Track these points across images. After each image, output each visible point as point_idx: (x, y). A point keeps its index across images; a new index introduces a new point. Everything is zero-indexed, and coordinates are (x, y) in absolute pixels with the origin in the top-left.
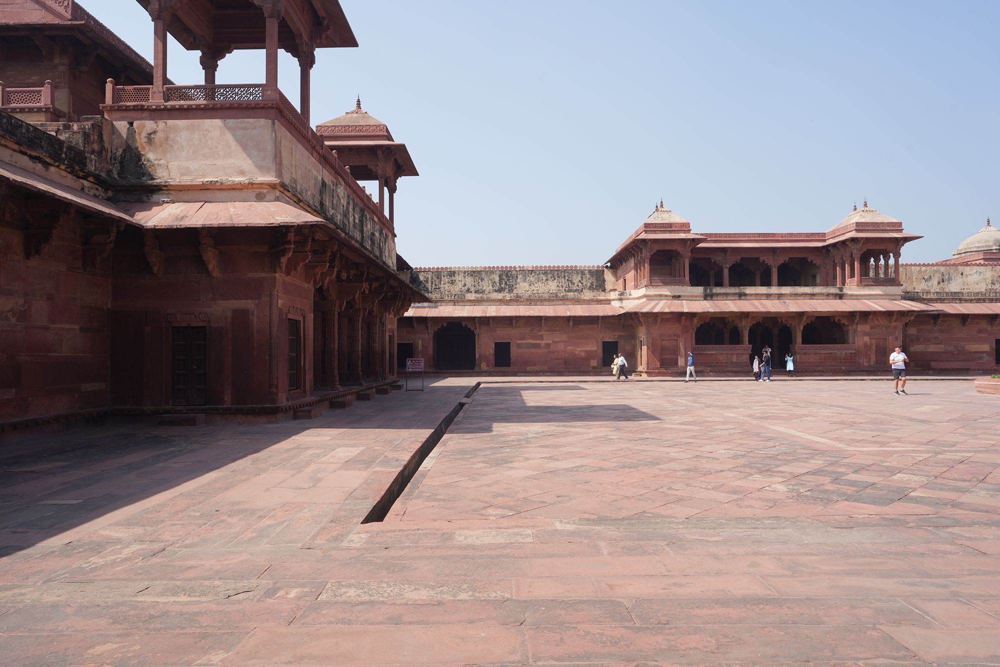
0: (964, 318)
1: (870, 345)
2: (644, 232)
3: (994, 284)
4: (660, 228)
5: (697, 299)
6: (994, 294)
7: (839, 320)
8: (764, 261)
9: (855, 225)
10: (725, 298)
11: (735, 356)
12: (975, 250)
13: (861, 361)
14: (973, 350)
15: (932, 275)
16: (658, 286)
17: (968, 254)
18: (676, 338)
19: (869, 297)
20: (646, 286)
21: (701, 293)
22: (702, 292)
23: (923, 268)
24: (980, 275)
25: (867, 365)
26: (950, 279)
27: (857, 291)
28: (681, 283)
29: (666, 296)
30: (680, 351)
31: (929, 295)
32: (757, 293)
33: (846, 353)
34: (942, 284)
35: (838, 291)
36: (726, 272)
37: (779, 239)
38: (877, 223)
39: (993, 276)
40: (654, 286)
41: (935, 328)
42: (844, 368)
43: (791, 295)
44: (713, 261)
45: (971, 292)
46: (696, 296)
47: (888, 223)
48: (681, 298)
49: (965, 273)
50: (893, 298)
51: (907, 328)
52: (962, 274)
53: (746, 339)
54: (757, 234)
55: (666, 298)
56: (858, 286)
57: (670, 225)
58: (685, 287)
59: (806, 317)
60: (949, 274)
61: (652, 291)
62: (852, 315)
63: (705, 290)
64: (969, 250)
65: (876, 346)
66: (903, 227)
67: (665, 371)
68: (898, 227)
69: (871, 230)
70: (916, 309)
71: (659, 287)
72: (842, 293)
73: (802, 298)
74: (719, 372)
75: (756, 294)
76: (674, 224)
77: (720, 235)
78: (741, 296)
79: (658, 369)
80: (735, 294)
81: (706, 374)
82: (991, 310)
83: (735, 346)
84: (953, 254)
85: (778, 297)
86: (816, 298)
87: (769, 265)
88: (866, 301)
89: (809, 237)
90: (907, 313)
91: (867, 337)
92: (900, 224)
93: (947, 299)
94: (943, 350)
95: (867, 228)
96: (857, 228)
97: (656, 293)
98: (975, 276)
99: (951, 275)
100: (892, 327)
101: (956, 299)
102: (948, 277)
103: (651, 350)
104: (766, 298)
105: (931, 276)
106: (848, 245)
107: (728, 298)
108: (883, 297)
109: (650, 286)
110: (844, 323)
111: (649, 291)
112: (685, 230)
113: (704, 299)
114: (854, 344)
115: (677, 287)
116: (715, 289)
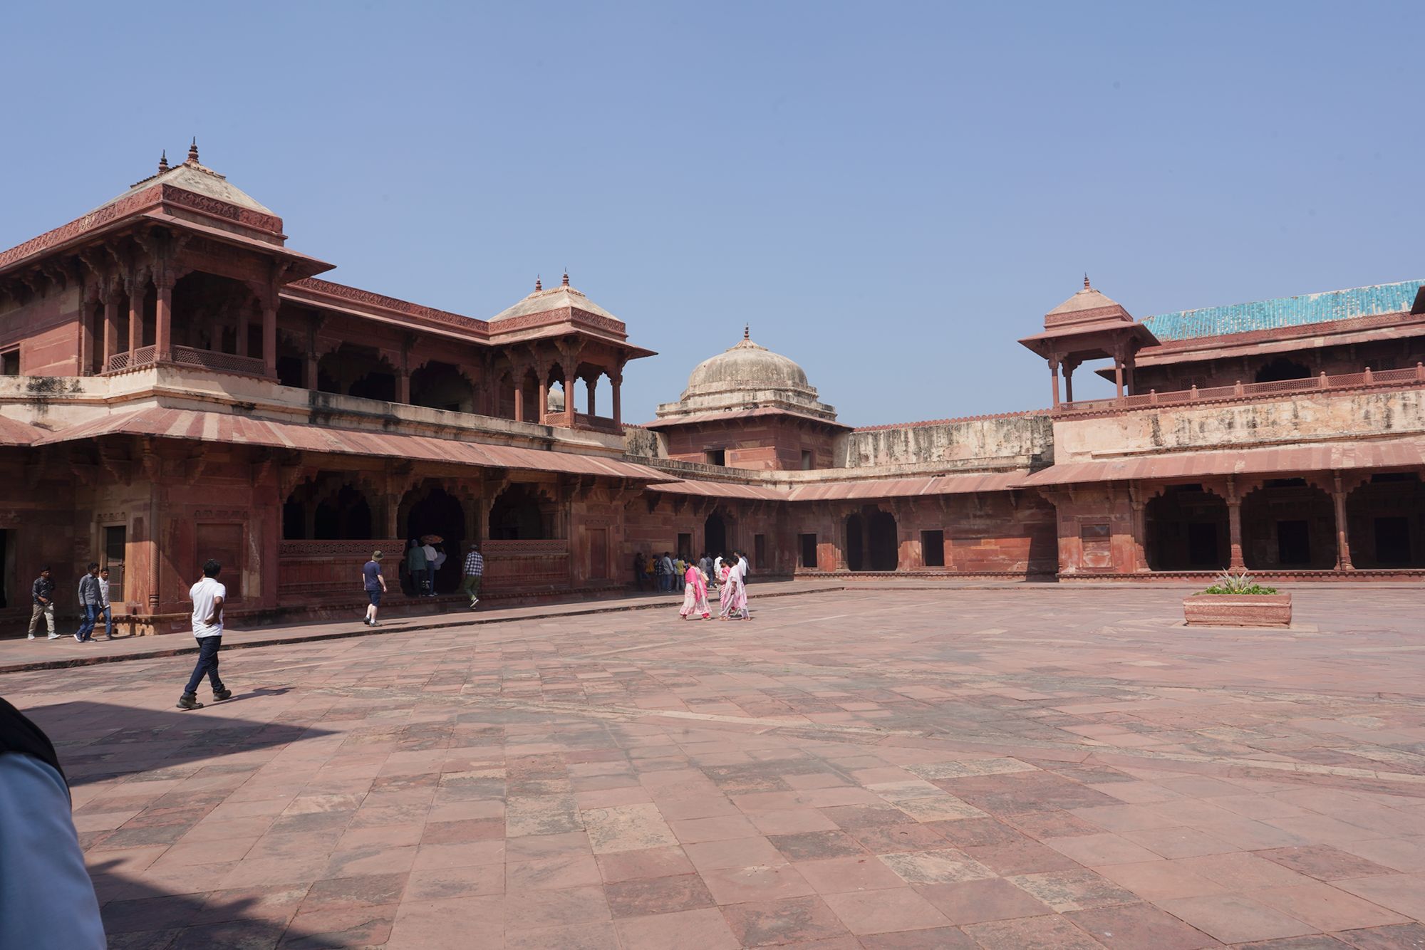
1: (586, 540)
2: (161, 208)
4: (208, 210)
5: (295, 418)
7: (543, 492)
9: (570, 311)
10: (355, 425)
13: (576, 572)
16: (196, 369)
18: (237, 521)
19: (587, 450)
20: (160, 365)
21: (302, 406)
22: (307, 402)
25: (583, 578)
27: (570, 438)
28: (258, 373)
29: (217, 401)
30: (247, 555)
32: (419, 419)
33: (555, 557)
35: (544, 435)
38: (598, 317)
40: (182, 367)
42: (552, 587)
46: (292, 412)
47: (610, 320)
48: (254, 413)
50: (613, 455)
53: (393, 526)
55: (216, 407)
56: (572, 427)
57: (235, 210)
58: (267, 383)
59: (506, 481)
61: (178, 385)
62: (565, 480)
63: (313, 400)
65: (592, 544)
68: (619, 328)
70: (658, 477)
71: (197, 374)
72: (552, 439)
73: (496, 440)
74: (342, 607)
75: (420, 423)
76: (242, 210)
78: (389, 424)
80: (377, 417)
85: (456, 435)
86: (515, 443)
87: (395, 367)
90: (636, 485)
91: (583, 526)
95: (585, 322)
96: (576, 319)
97: (189, 389)
100: (613, 508)
103: (168, 551)
104: (433, 434)
107: (363, 426)
108: (602, 453)
109: (171, 366)
110: (551, 495)
111: (168, 380)
112: (271, 235)
113: (310, 422)
114: (566, 539)
115: (245, 380)
116: (335, 400)
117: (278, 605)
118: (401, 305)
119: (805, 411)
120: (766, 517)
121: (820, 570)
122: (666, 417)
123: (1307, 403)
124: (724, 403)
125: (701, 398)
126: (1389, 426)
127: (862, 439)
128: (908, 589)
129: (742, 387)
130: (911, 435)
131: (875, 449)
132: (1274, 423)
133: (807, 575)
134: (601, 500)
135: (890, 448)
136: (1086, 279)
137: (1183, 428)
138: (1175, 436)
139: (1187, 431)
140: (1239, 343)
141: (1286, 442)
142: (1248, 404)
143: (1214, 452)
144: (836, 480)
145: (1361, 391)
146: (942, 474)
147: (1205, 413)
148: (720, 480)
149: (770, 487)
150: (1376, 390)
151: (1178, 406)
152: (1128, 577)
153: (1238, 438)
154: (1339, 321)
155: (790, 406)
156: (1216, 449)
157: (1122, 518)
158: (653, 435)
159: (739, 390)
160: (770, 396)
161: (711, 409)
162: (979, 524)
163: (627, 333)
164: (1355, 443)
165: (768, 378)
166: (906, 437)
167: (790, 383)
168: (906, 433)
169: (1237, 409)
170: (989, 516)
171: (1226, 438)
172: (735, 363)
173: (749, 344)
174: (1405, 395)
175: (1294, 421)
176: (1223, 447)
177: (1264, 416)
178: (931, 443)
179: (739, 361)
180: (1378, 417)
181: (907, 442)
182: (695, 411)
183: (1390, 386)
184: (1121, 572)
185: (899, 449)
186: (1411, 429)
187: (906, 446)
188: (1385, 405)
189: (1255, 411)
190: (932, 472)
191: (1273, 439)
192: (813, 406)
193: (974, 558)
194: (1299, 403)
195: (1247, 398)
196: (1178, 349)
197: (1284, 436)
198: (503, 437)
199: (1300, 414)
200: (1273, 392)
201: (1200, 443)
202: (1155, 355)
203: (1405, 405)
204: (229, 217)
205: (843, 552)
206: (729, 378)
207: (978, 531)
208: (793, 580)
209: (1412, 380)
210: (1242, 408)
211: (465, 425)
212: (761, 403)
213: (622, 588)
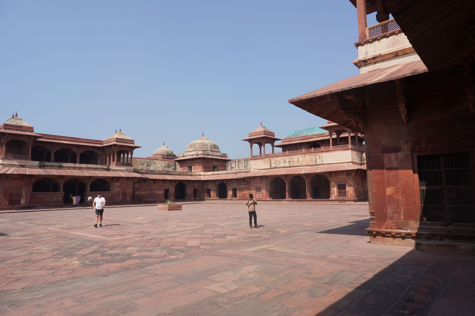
0: (155, 181)
1: (120, 191)
2: (3, 129)
3: (165, 168)
4: (15, 128)
5: (35, 167)
6: (165, 172)
7: (107, 181)
8: (73, 151)
9: (116, 139)
10: (51, 168)
11: (55, 198)
12: (159, 154)
13: (116, 199)
14: (157, 194)
15: (144, 163)
16: (11, 159)
17: (157, 155)
18: (20, 189)
19: (120, 171)
20: (2, 159)
21: (37, 165)
23: (141, 160)
24: (160, 164)
25: (118, 200)
26: (150, 165)
27: (115, 168)
28: (26, 159)
29: (16, 165)
30: (22, 195)
31: (143, 171)
32: (69, 166)
33: (109, 195)
34: (148, 166)
35: (107, 167)
36: (53, 155)
37: (81, 141)
38: (125, 139)
39: (165, 165)
40: (8, 159)
41: (145, 185)
42: (108, 202)
43: (86, 168)
44: (46, 148)
45: (157, 171)
46: (35, 166)
47: (129, 140)
48: (25, 167)
49: (156, 163)
50: (129, 171)
51: (135, 184)
52: (155, 163)
53: (62, 189)
54: (71, 137)
55: (15, 166)
56: (116, 165)
57: (21, 127)
58: (28, 161)
59: (92, 179)
60: (150, 163)
61: (6, 162)
62: (112, 178)
63: (40, 163)
64: (157, 154)
65: (122, 192)
66: (134, 142)
67: (12, 207)
68: (132, 142)
69: (122, 142)
70: (138, 177)
72: (109, 168)
73: (91, 170)
74: (46, 206)
76: (23, 126)
77: (51, 136)
78: (60, 167)
79: (7, 206)
80: (57, 166)
81: (38, 208)
82: (164, 178)
83: (55, 192)
84: (152, 155)
85: (79, 169)
86: (97, 170)
87: (76, 153)
88: (119, 172)
89: (95, 142)
90: (135, 178)
91: (119, 188)
92: (133, 141)
93: (149, 173)
94: (147, 194)
95: (120, 141)
96: (116, 140)
97: (9, 163)
98: (159, 164)
100: (129, 184)
101: (152, 173)
103: (3, 195)
104: (73, 169)
106: (112, 147)
107: (53, 168)
108: (125, 171)
109: (5, 159)
110: (109, 181)
111: (4, 161)
112: (30, 131)
113: (39, 168)
114: (113, 191)
115: (23, 160)
116: (46, 163)
117: (29, 205)
119: (215, 156)
120: (198, 184)
121: (211, 198)
122: (180, 158)
123: (300, 156)
124: (192, 154)
125: (187, 153)
126: (316, 162)
127: (232, 163)
128: (213, 203)
129: (196, 150)
130: (243, 162)
131: (235, 166)
132: (294, 161)
133: (208, 200)
134: (125, 182)
135: (238, 165)
136: (261, 123)
137: (276, 162)
138: (274, 164)
139: (277, 163)
140: (304, 139)
141: (296, 166)
142: (289, 156)
143: (282, 169)
144: (214, 174)
145: (311, 153)
146: (236, 173)
147: (280, 159)
148: (180, 175)
149: (199, 176)
150: (314, 153)
151: (275, 157)
152: (265, 201)
153: (286, 165)
154: (326, 133)
155: (208, 155)
156: (282, 168)
157: (264, 186)
158: (175, 163)
159: (195, 151)
160: (201, 152)
161: (189, 156)
162: (244, 186)
164: (309, 167)
165: (204, 147)
166: (242, 162)
167: (209, 148)
168: (242, 161)
169: (287, 158)
170: (246, 184)
171: (284, 165)
172: (195, 143)
173: (204, 138)
174: (319, 155)
175: (298, 161)
176: (284, 167)
177: (292, 160)
178: (247, 164)
179: (196, 143)
180: (314, 160)
181: (242, 164)
182: (186, 156)
183: (317, 152)
184: (263, 200)
185: (240, 165)
186: (320, 163)
187: (242, 165)
188: (315, 157)
189: (290, 158)
190: (234, 173)
191: (293, 165)
192: (218, 154)
193: (243, 195)
194: (298, 156)
195: (288, 155)
196: (292, 140)
197: (296, 165)
198: (93, 169)
199: (299, 159)
200: (294, 154)
201: (279, 166)
202: (287, 142)
203: (319, 157)
204: (20, 128)
205: (216, 194)
206: (194, 147)
207: (244, 188)
208: (205, 201)
209: (320, 151)
210: (287, 157)
211: (82, 166)
212: (199, 154)
213: (131, 202)
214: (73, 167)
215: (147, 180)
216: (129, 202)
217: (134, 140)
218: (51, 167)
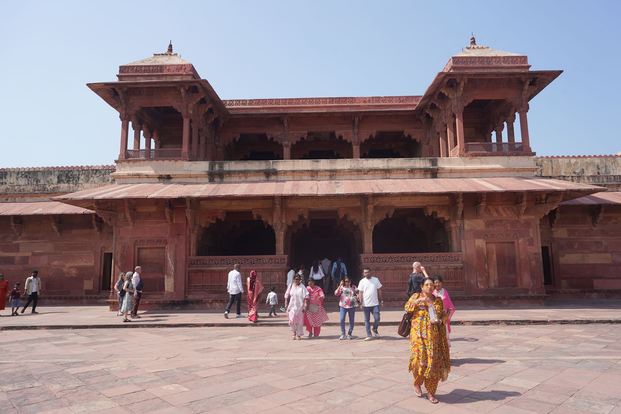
1: (488, 253)
4: (145, 72)
5: (199, 180)
7: (435, 213)
10: (243, 179)
13: (472, 281)
15: (584, 168)
16: (138, 160)
18: (162, 245)
19: (481, 173)
21: (203, 171)
22: (207, 169)
23: (573, 161)
25: (482, 287)
27: (460, 165)
28: (177, 156)
29: (147, 176)
30: (167, 266)
33: (447, 268)
35: (428, 165)
37: (360, 104)
40: (130, 161)
41: (594, 229)
43: (351, 171)
46: (197, 177)
47: (504, 57)
48: (172, 180)
50: (520, 174)
51: (553, 229)
53: (281, 246)
54: (329, 98)
55: (148, 180)
56: (461, 155)
58: (181, 161)
60: (606, 167)
61: (127, 170)
63: (212, 167)
65: (496, 256)
69: (477, 68)
71: (138, 163)
72: (436, 167)
73: (371, 176)
75: (293, 171)
76: (166, 66)
78: (269, 174)
80: (257, 172)
81: (208, 305)
83: (262, 256)
86: (393, 176)
87: (349, 141)
88: (475, 180)
89: (403, 101)
91: (482, 240)
94: (611, 262)
95: (471, 66)
96: (455, 65)
97: (131, 172)
99: (608, 168)
100: (522, 222)
102: (605, 171)
103: (119, 264)
104: (310, 178)
105: (583, 170)
107: (249, 179)
108: (504, 174)
109: (124, 161)
110: (442, 215)
111: (122, 169)
112: (183, 75)
113: (210, 181)
114: (461, 251)
115: (167, 162)
116: (227, 165)
117: (186, 297)
118: (348, 100)
163: (529, 63)
198: (379, 172)
204: (157, 72)
213: (539, 298)
214: (308, 171)
215: (603, 209)
216: (530, 294)
217: (526, 57)
218: (241, 175)
